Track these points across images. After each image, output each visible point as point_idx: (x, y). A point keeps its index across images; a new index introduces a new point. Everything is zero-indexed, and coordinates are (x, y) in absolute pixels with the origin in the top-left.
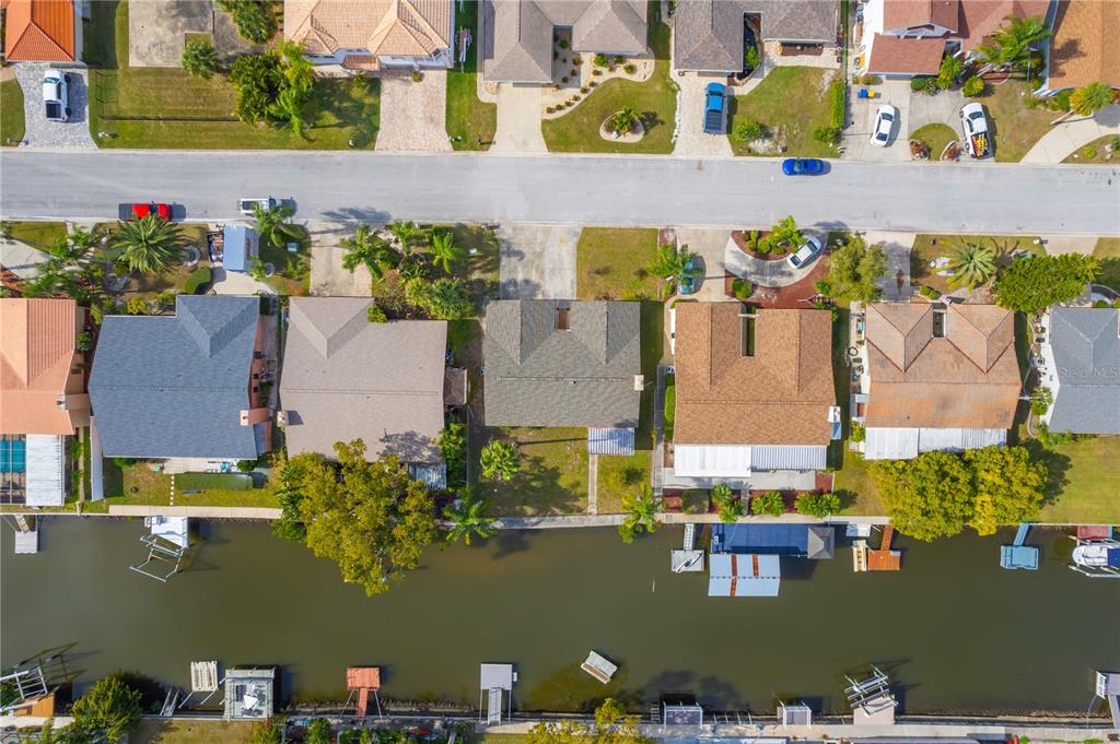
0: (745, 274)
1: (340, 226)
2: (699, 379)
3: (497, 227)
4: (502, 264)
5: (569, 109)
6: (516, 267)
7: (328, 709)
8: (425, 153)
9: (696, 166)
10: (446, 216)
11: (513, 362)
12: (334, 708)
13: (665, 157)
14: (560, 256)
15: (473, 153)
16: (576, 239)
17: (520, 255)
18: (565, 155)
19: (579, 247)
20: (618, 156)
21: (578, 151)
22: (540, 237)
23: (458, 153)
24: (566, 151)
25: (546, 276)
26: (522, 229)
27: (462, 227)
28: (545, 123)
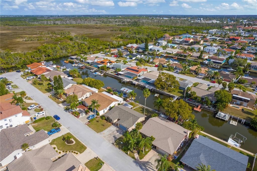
0: (84, 113)
1: (147, 168)
2: (107, 103)
3: (112, 143)
4: (119, 137)
5: (74, 151)
6: (117, 135)
7: (207, 110)
8: (111, 167)
9: (69, 128)
10: (120, 152)
11: (133, 118)
12: (206, 109)
13: (71, 133)
14: (107, 132)
15: (101, 159)
16: (101, 132)
17: (114, 137)
18: (85, 145)
19: (102, 131)
20: (77, 138)
21: (82, 144)
22: (107, 137)
23: (104, 162)
24: (84, 146)
25: (113, 131)
26: (108, 140)
27: (119, 148)
28: (81, 153)
